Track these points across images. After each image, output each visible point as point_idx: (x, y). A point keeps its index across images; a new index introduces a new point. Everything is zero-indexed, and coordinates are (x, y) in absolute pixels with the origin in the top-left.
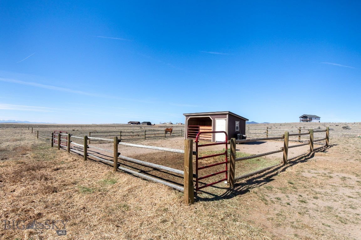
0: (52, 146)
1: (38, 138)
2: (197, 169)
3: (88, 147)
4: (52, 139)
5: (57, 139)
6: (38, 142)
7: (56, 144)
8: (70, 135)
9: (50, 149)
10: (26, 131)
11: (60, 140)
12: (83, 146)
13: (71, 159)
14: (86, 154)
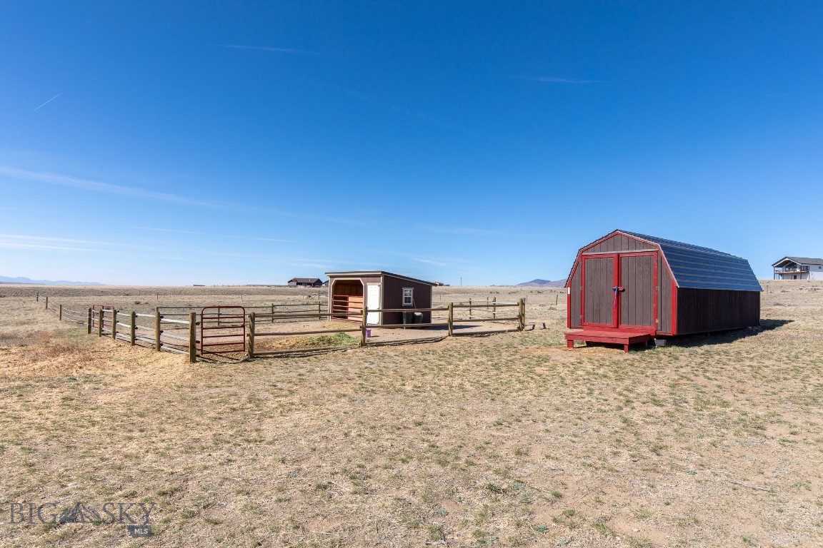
0: (89, 332)
1: (61, 319)
2: (202, 337)
3: (137, 328)
4: (90, 319)
5: (96, 319)
6: (62, 326)
7: (95, 329)
8: (115, 312)
9: (86, 337)
10: (33, 305)
11: (102, 322)
12: (130, 326)
13: (114, 345)
14: (134, 338)
